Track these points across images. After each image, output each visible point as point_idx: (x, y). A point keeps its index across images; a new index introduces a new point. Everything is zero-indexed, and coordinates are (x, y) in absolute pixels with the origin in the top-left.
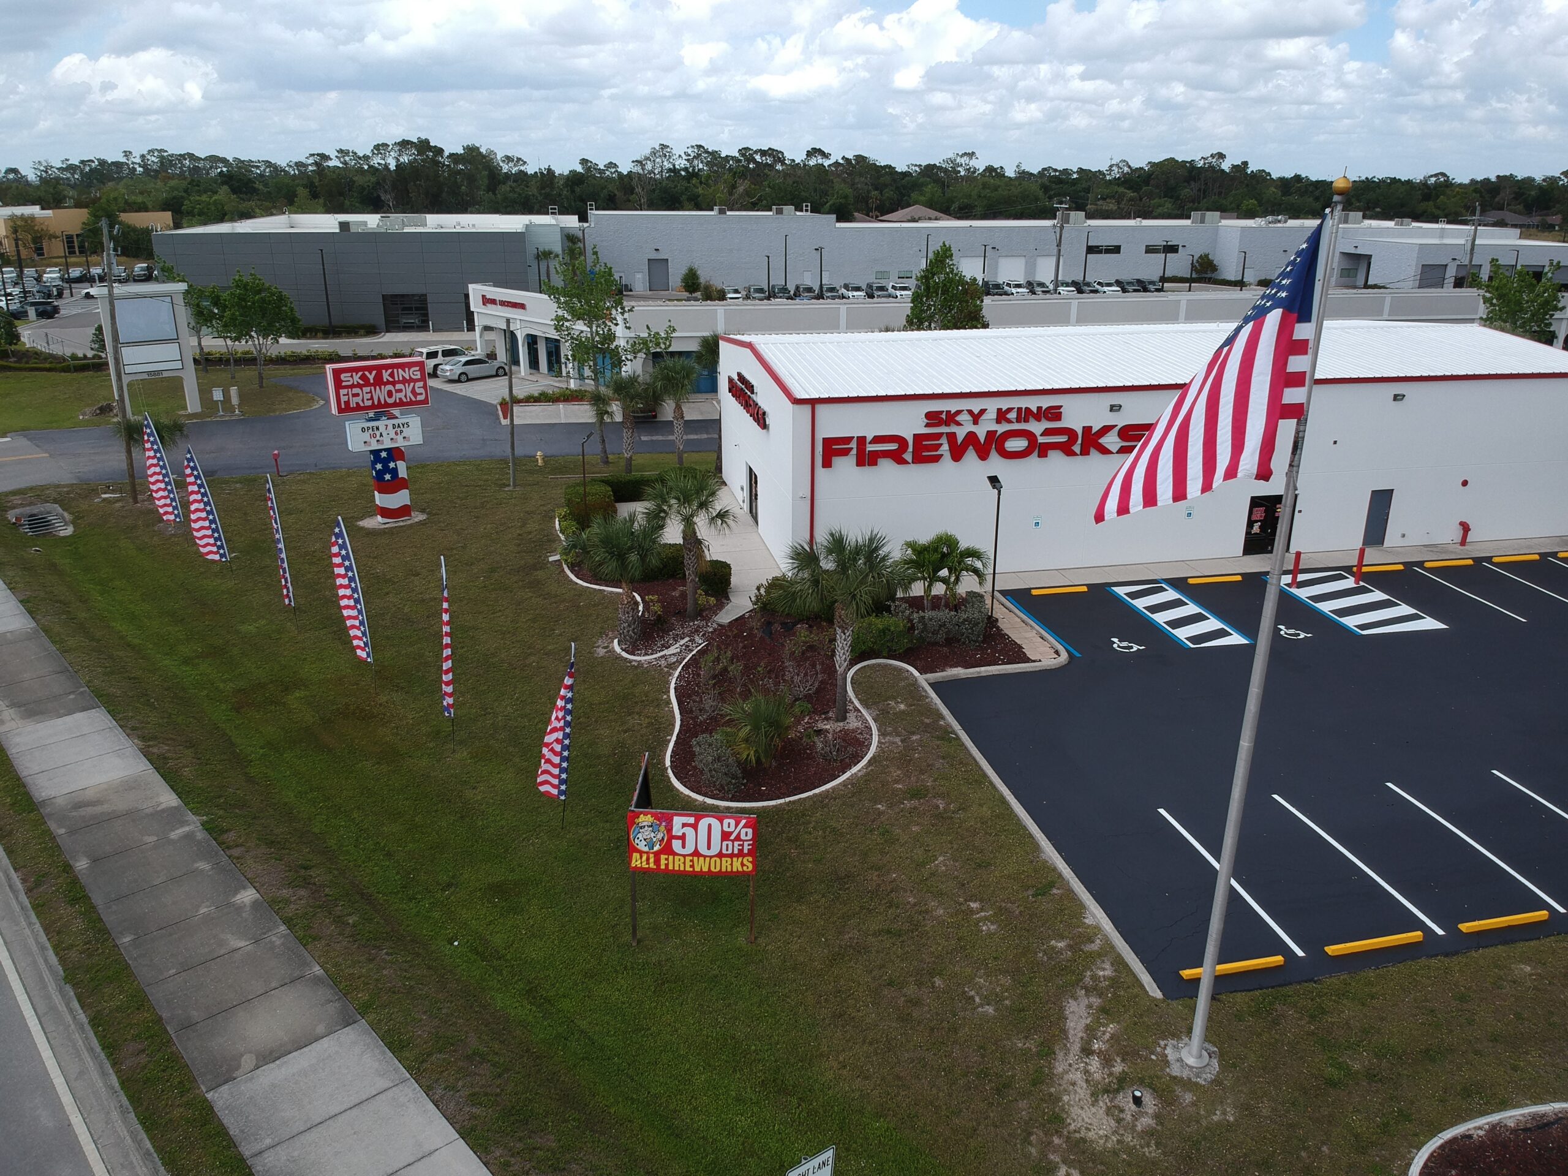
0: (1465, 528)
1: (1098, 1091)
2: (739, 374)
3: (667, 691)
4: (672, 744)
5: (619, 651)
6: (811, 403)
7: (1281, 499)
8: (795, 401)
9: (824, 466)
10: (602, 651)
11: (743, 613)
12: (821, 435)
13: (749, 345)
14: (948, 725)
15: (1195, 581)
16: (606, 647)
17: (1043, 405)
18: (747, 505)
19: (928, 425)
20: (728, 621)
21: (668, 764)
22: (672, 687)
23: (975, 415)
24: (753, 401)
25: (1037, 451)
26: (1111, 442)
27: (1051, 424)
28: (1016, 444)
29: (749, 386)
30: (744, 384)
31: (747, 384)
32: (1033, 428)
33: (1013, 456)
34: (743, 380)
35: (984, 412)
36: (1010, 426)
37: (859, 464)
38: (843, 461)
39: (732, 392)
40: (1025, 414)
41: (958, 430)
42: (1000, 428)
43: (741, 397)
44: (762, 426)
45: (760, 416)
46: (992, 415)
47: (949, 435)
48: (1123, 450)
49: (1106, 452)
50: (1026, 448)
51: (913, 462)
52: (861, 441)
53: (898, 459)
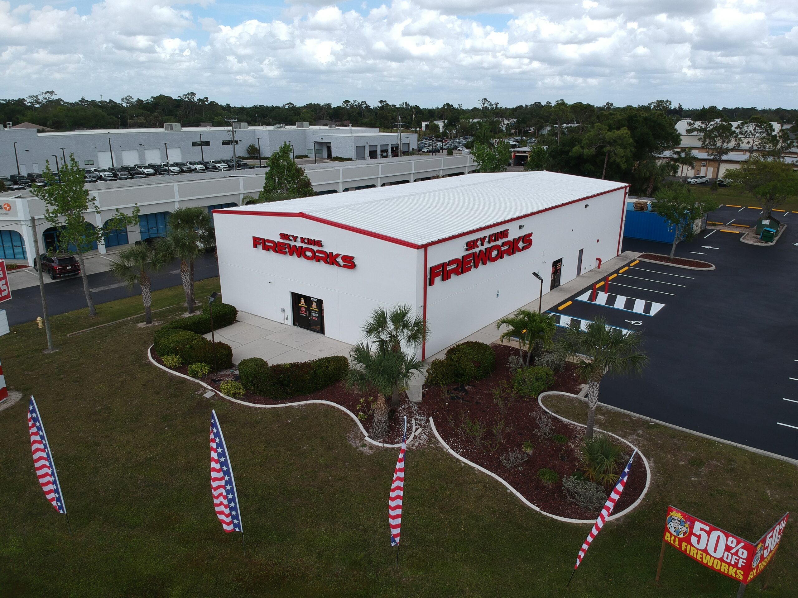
0: (599, 260)
2: (281, 235)
3: (458, 460)
4: (519, 495)
5: (381, 445)
6: (425, 247)
7: (560, 261)
8: (418, 247)
9: (430, 285)
10: (366, 449)
11: (421, 391)
12: (429, 265)
13: (301, 215)
14: (639, 419)
15: (561, 308)
16: (364, 445)
17: (503, 230)
18: (290, 322)
19: (467, 250)
20: (420, 399)
21: (538, 509)
22: (457, 456)
23: (483, 240)
24: (318, 251)
25: (500, 255)
26: (521, 245)
27: (505, 240)
28: (494, 253)
29: (310, 242)
30: (295, 241)
31: (303, 240)
32: (499, 242)
33: (494, 260)
34: (291, 238)
35: (485, 237)
36: (493, 244)
37: (443, 279)
38: (438, 280)
39: (260, 247)
40: (498, 236)
41: (477, 250)
42: (490, 245)
43: (287, 250)
44: (344, 266)
45: (339, 260)
46: (487, 239)
47: (474, 254)
48: (524, 248)
49: (520, 250)
50: (497, 255)
51: (462, 273)
52: (444, 265)
53: (457, 272)
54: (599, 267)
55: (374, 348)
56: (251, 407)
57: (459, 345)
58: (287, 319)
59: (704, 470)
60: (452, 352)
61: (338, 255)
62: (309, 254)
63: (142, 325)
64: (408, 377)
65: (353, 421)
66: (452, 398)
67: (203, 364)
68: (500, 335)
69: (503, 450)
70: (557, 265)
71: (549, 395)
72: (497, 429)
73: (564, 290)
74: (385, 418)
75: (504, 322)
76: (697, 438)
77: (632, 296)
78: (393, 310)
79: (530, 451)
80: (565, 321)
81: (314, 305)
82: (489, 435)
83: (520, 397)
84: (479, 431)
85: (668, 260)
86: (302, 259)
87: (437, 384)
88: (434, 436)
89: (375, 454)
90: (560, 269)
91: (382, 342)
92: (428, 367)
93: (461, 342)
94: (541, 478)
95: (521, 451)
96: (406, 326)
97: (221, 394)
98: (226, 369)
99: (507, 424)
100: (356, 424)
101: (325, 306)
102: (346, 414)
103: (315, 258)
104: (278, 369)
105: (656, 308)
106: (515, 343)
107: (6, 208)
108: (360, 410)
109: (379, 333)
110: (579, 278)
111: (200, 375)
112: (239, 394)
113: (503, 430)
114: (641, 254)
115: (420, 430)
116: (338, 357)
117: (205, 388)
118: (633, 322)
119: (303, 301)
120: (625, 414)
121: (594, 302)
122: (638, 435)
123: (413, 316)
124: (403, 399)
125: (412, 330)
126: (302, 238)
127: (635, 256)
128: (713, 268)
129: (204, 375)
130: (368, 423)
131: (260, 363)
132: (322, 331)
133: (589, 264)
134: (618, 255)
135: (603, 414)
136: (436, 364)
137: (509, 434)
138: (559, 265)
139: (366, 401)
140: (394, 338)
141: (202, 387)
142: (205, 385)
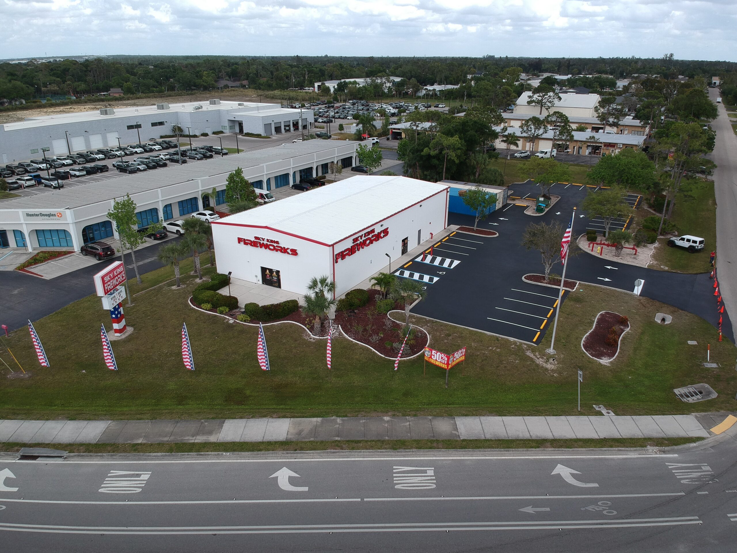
0: (432, 234)
1: (546, 362)
2: (255, 237)
3: (352, 341)
4: (377, 352)
5: (318, 338)
6: (333, 245)
7: (407, 238)
8: (329, 246)
9: (336, 263)
10: (312, 340)
11: (334, 314)
12: (335, 253)
13: (266, 227)
14: (429, 319)
15: (405, 266)
16: (311, 338)
17: (371, 229)
18: (261, 282)
19: (353, 243)
20: (334, 317)
21: (384, 356)
22: (352, 340)
23: (361, 237)
24: (277, 246)
25: (371, 242)
26: (382, 235)
27: (373, 234)
28: (368, 242)
29: (272, 241)
30: (263, 241)
31: (268, 240)
32: (370, 236)
33: (368, 245)
34: (261, 239)
35: (362, 235)
36: (366, 237)
37: (342, 259)
38: (339, 260)
39: (242, 243)
40: (369, 233)
41: (358, 242)
42: (365, 238)
43: (258, 245)
44: (292, 254)
45: (289, 251)
46: (364, 236)
47: (357, 244)
48: (384, 236)
49: (382, 238)
50: (369, 242)
51: (352, 254)
52: (342, 252)
53: (349, 255)
54: (432, 238)
55: (313, 296)
56: (254, 326)
57: (351, 291)
58: (259, 281)
59: (450, 338)
60: (348, 295)
61: (288, 249)
62: (271, 247)
63: (174, 287)
64: (329, 308)
65: (304, 329)
66: (349, 316)
67: (225, 307)
68: (371, 286)
69: (371, 335)
70: (405, 242)
71: (392, 312)
72: (369, 327)
73: (409, 255)
74: (320, 326)
75: (372, 279)
76: (451, 325)
77: (445, 256)
78: (320, 278)
79: (382, 335)
80: (407, 274)
81: (275, 273)
82: (365, 330)
83: (380, 313)
84: (361, 329)
85: (472, 231)
86: (268, 250)
87: (342, 310)
88: (341, 333)
89: (316, 341)
90: (407, 243)
91: (317, 293)
92: (337, 302)
93: (352, 290)
94: (386, 345)
95: (378, 335)
96: (327, 285)
97: (238, 321)
98: (236, 309)
99: (373, 325)
100: (306, 330)
101: (281, 274)
102: (300, 326)
103: (275, 249)
104: (264, 307)
105: (456, 263)
106: (378, 288)
107: (58, 216)
108: (306, 324)
109: (314, 289)
110: (419, 246)
111: (224, 312)
112: (248, 320)
113: (371, 328)
114: (459, 227)
115: (335, 330)
116: (293, 300)
117: (228, 319)
118: (440, 273)
119: (268, 271)
120: (424, 318)
121: (424, 262)
122: (428, 326)
123: (329, 281)
124: (326, 318)
125: (329, 286)
126: (267, 239)
127: (454, 228)
128: (498, 235)
129: (226, 312)
130: (311, 329)
131: (255, 305)
132: (279, 286)
133: (425, 237)
134: (445, 229)
135: (415, 319)
136: (341, 301)
137: (374, 329)
138: (406, 241)
139: (309, 320)
140: (322, 291)
141: (226, 318)
142: (228, 317)
